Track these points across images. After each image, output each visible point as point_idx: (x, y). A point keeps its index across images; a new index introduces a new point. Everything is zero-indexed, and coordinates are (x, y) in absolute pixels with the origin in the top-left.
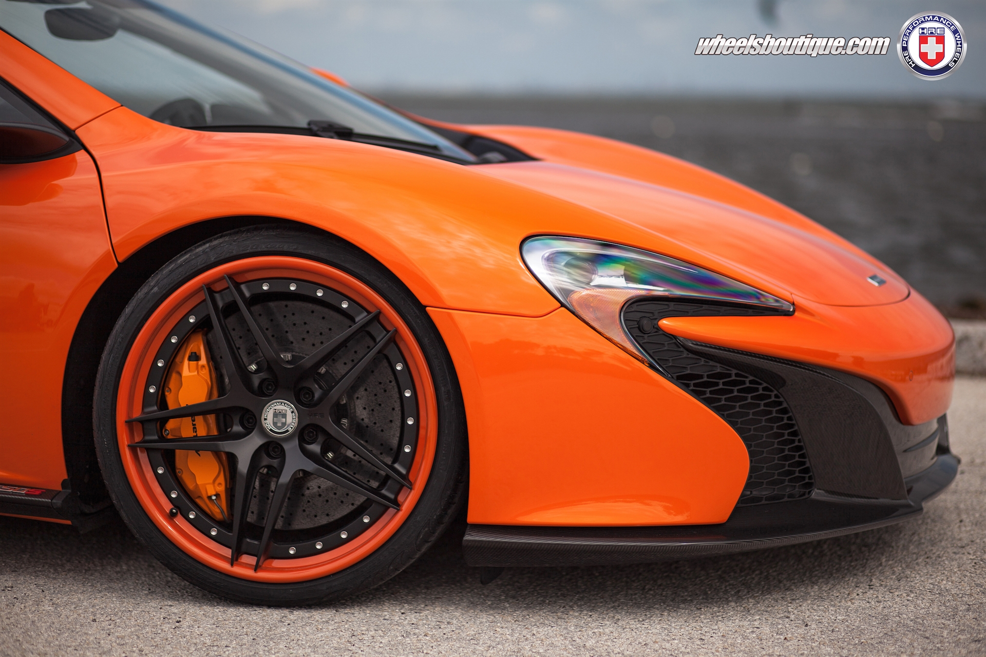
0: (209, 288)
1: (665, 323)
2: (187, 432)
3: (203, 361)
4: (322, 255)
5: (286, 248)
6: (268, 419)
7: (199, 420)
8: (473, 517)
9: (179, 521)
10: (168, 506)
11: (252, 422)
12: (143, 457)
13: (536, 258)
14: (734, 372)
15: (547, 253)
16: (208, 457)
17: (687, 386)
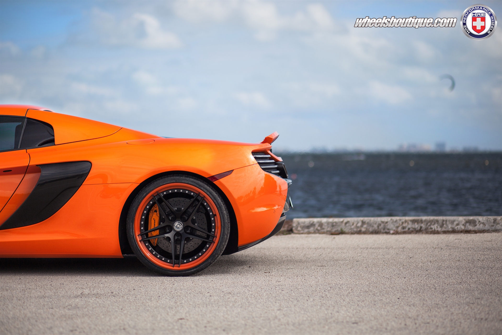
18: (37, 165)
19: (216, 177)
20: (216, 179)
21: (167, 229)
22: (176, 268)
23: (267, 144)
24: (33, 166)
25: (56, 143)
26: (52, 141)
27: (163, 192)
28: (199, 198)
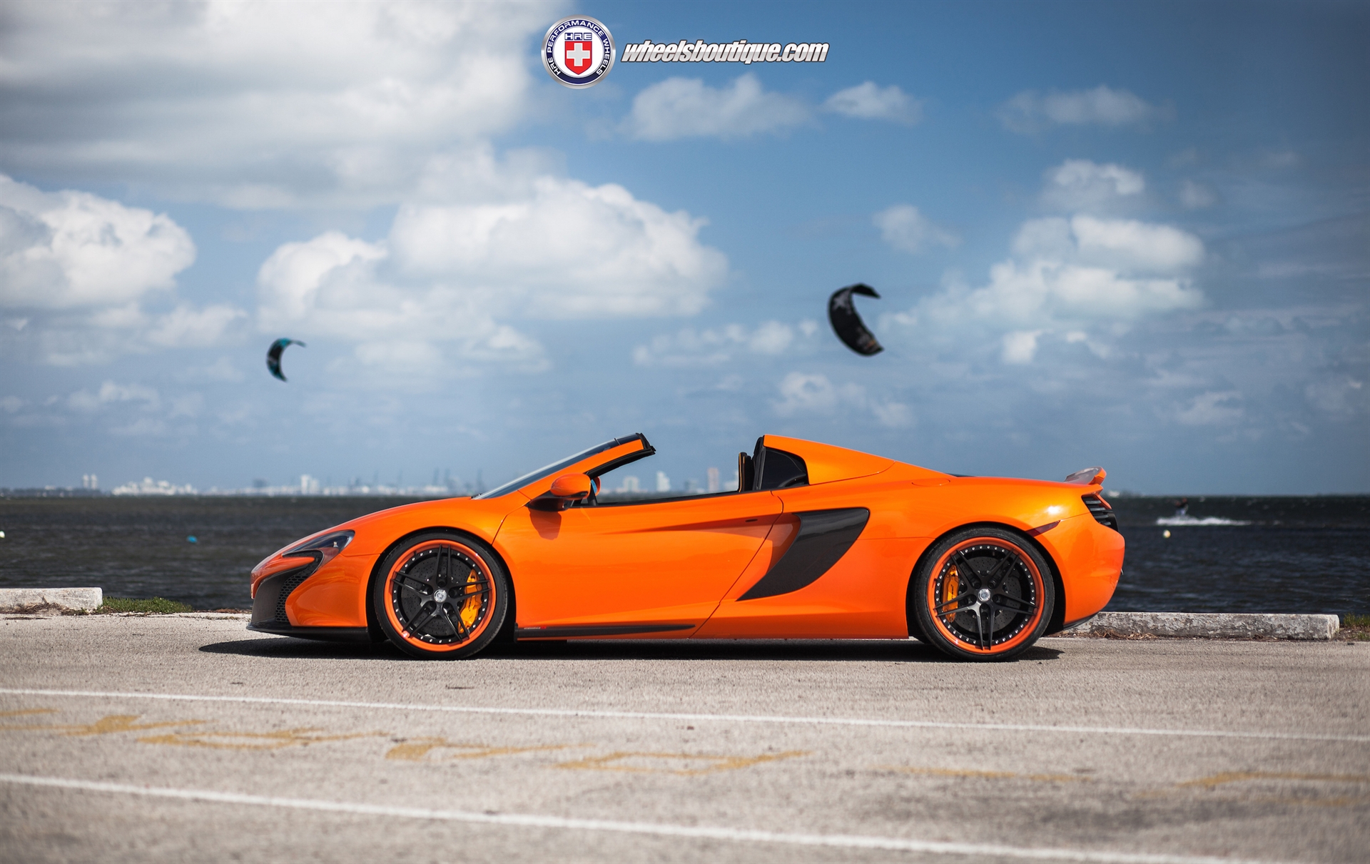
18: (793, 513)
19: (1038, 530)
20: (1039, 533)
21: (969, 599)
22: (985, 651)
23: (1097, 485)
24: (787, 514)
25: (810, 483)
26: (805, 481)
27: (963, 551)
28: (1013, 557)
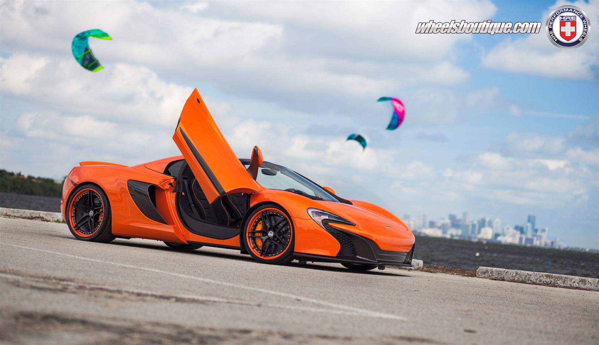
0: (263, 213)
1: (330, 224)
2: (257, 235)
3: (261, 224)
4: (279, 208)
5: (274, 207)
6: (269, 234)
7: (259, 233)
8: (295, 251)
9: (255, 249)
10: (253, 247)
11: (267, 234)
12: (250, 238)
13: (310, 212)
14: (341, 233)
15: (311, 211)
16: (260, 239)
17: (332, 234)
